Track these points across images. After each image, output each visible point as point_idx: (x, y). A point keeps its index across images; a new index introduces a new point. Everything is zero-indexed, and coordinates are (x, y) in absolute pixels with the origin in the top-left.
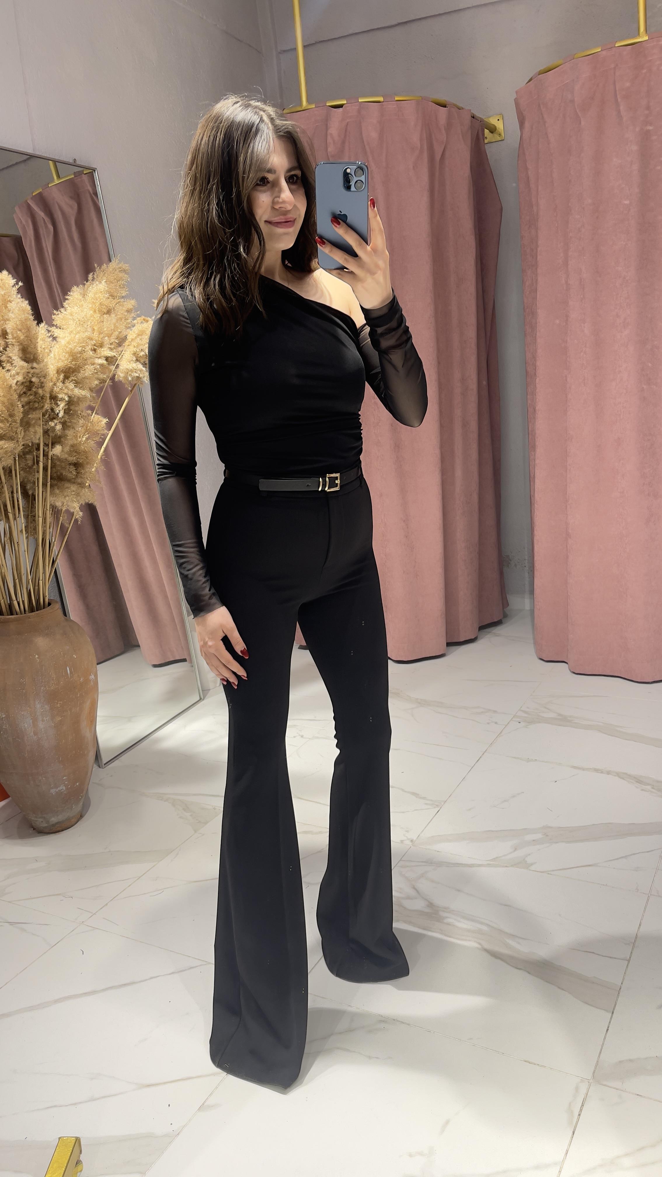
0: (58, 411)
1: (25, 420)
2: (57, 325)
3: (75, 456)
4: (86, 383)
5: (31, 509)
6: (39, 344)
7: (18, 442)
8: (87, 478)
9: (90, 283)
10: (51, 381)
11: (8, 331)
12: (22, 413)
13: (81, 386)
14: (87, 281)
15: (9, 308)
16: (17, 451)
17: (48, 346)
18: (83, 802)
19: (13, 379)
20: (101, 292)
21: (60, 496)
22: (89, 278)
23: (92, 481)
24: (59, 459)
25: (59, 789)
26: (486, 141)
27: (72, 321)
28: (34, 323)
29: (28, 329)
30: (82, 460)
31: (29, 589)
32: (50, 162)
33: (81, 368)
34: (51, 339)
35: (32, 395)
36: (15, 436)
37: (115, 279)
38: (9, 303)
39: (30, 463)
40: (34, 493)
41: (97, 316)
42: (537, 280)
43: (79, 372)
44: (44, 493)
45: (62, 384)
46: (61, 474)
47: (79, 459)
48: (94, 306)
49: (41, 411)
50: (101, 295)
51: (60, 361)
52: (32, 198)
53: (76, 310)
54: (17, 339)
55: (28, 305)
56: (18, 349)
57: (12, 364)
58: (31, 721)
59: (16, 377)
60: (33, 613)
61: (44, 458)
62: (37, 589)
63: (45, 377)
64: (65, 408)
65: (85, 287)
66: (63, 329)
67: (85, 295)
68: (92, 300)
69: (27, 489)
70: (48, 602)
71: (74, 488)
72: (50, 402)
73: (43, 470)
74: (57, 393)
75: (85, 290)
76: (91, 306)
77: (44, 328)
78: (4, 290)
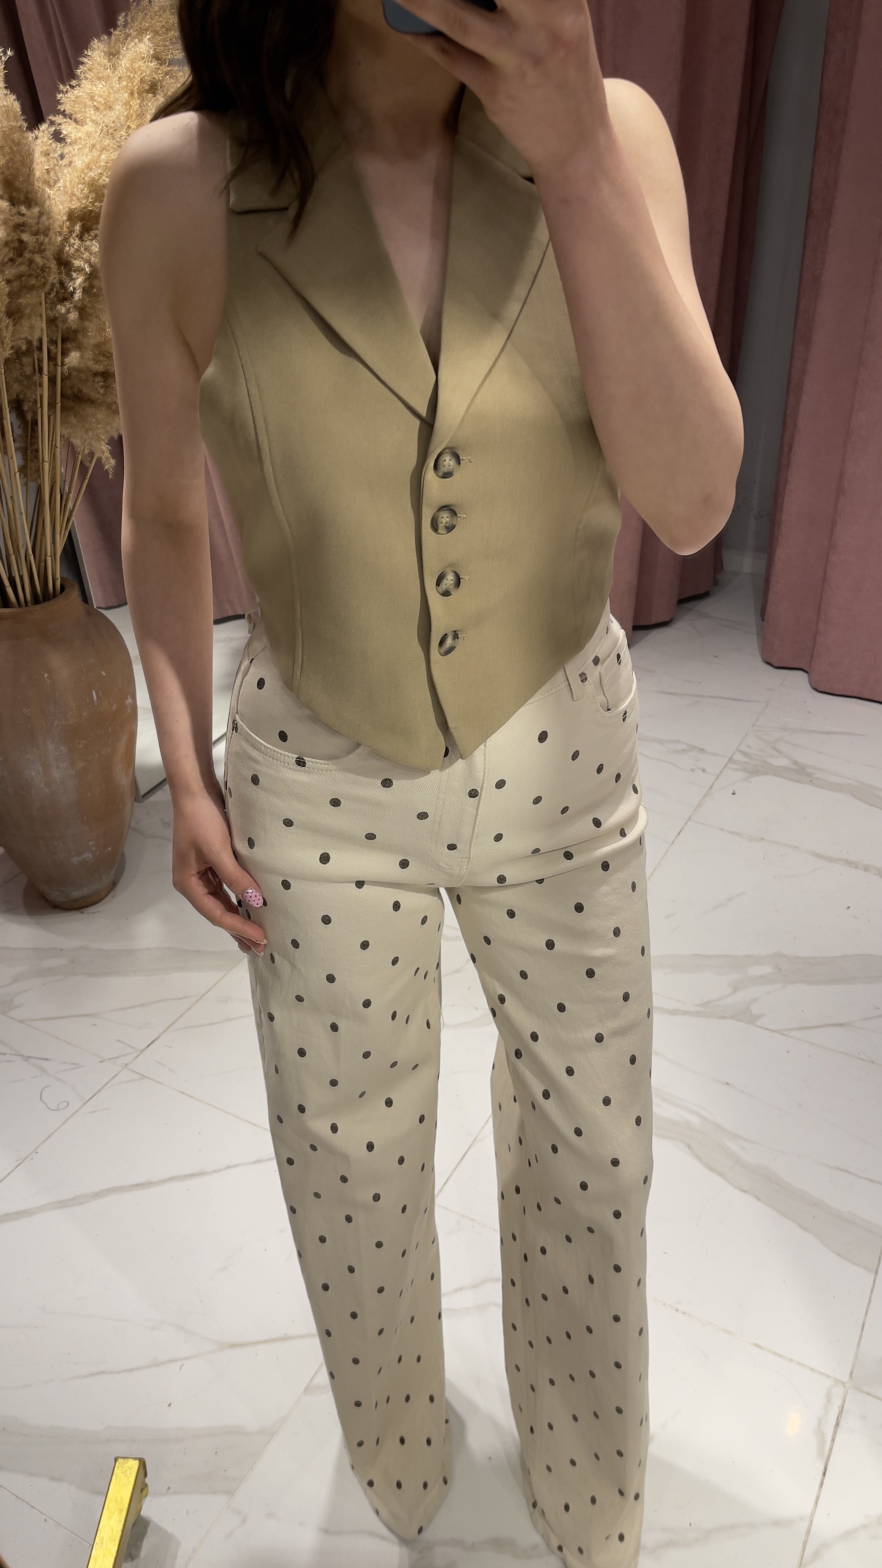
1: (13, 308)
2: (64, 111)
3: (104, 361)
5: (31, 439)
7: (3, 344)
9: (121, 31)
14: (115, 30)
16: (2, 359)
18: (116, 869)
20: (143, 58)
21: (77, 427)
22: (118, 24)
24: (74, 368)
25: (82, 856)
27: (91, 109)
28: (27, 130)
37: (163, 26)
39: (28, 370)
40: (36, 417)
41: (135, 103)
44: (52, 417)
45: (79, 242)
46: (80, 391)
48: (130, 84)
49: (43, 290)
50: (141, 65)
51: (73, 199)
53: (98, 87)
58: (40, 768)
60: (38, 607)
61: (51, 364)
62: (42, 566)
64: (84, 285)
65: (112, 39)
66: (77, 125)
67: (114, 53)
68: (128, 72)
69: (23, 411)
70: (59, 587)
71: (101, 416)
72: (58, 270)
73: (48, 381)
74: (71, 257)
75: (112, 45)
76: (126, 82)
77: (45, 132)
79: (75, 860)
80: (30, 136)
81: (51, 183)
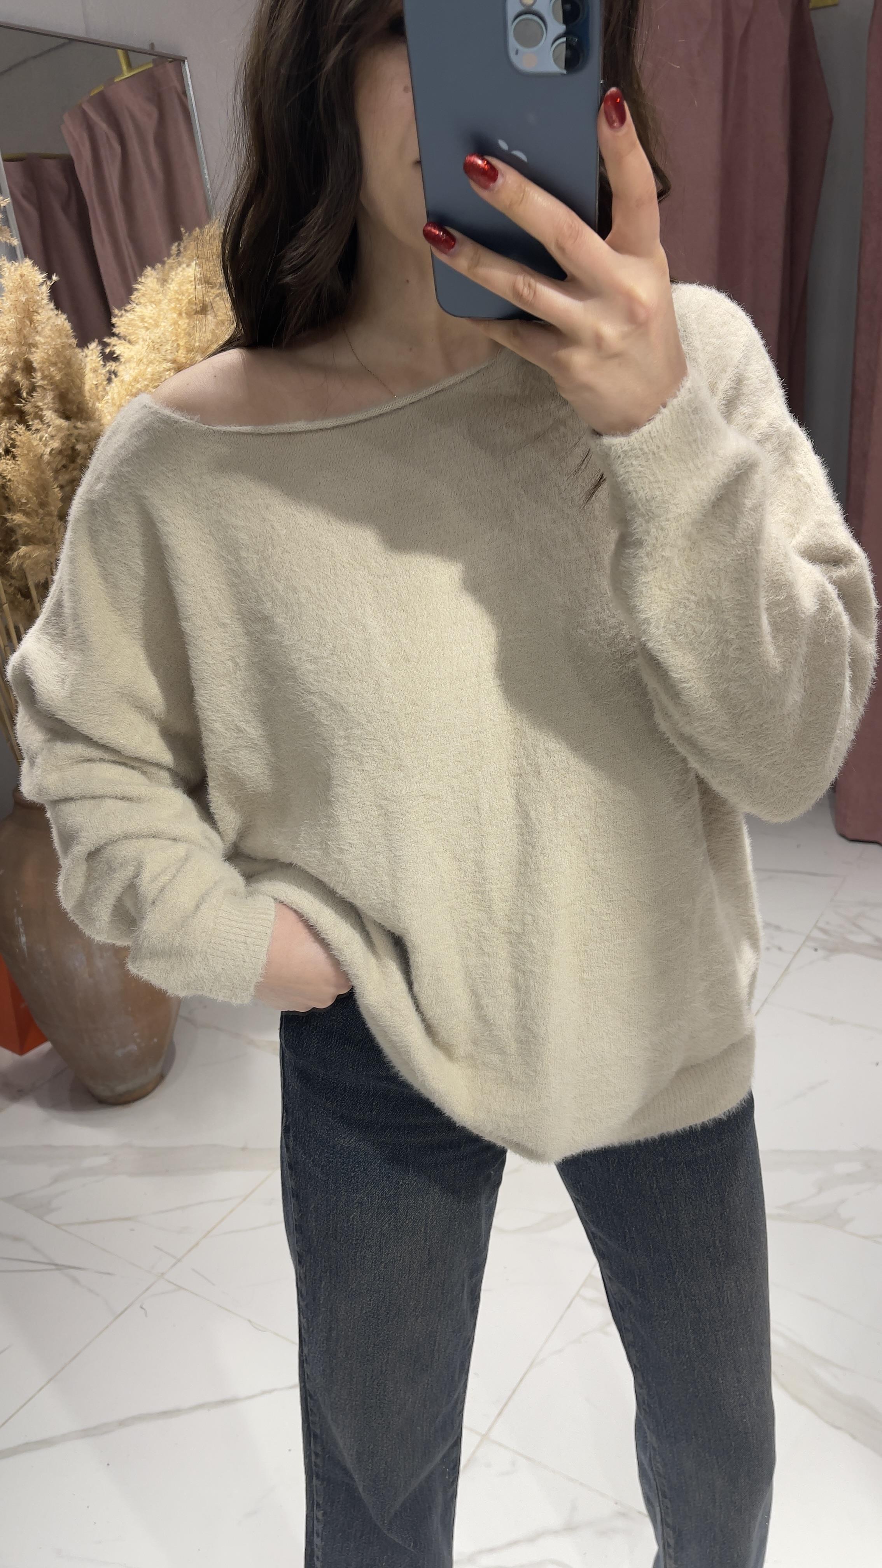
2: (119, 333)
6: (86, 381)
9: (174, 260)
11: (35, 365)
14: (169, 258)
17: (103, 381)
18: (165, 1057)
19: (45, 445)
20: (191, 282)
22: (172, 253)
25: (126, 1048)
27: (142, 330)
28: (78, 349)
29: (67, 363)
35: (74, 469)
36: (50, 537)
38: (35, 314)
41: (184, 322)
48: (178, 306)
50: (190, 288)
52: (90, 101)
53: (149, 312)
54: (50, 379)
55: (67, 321)
56: (51, 396)
57: (42, 421)
59: (50, 442)
65: (165, 268)
66: (129, 342)
67: (166, 278)
68: (177, 295)
75: (165, 272)
76: (174, 304)
77: (95, 350)
78: (26, 293)
79: (119, 1053)
80: (80, 354)
81: (100, 396)
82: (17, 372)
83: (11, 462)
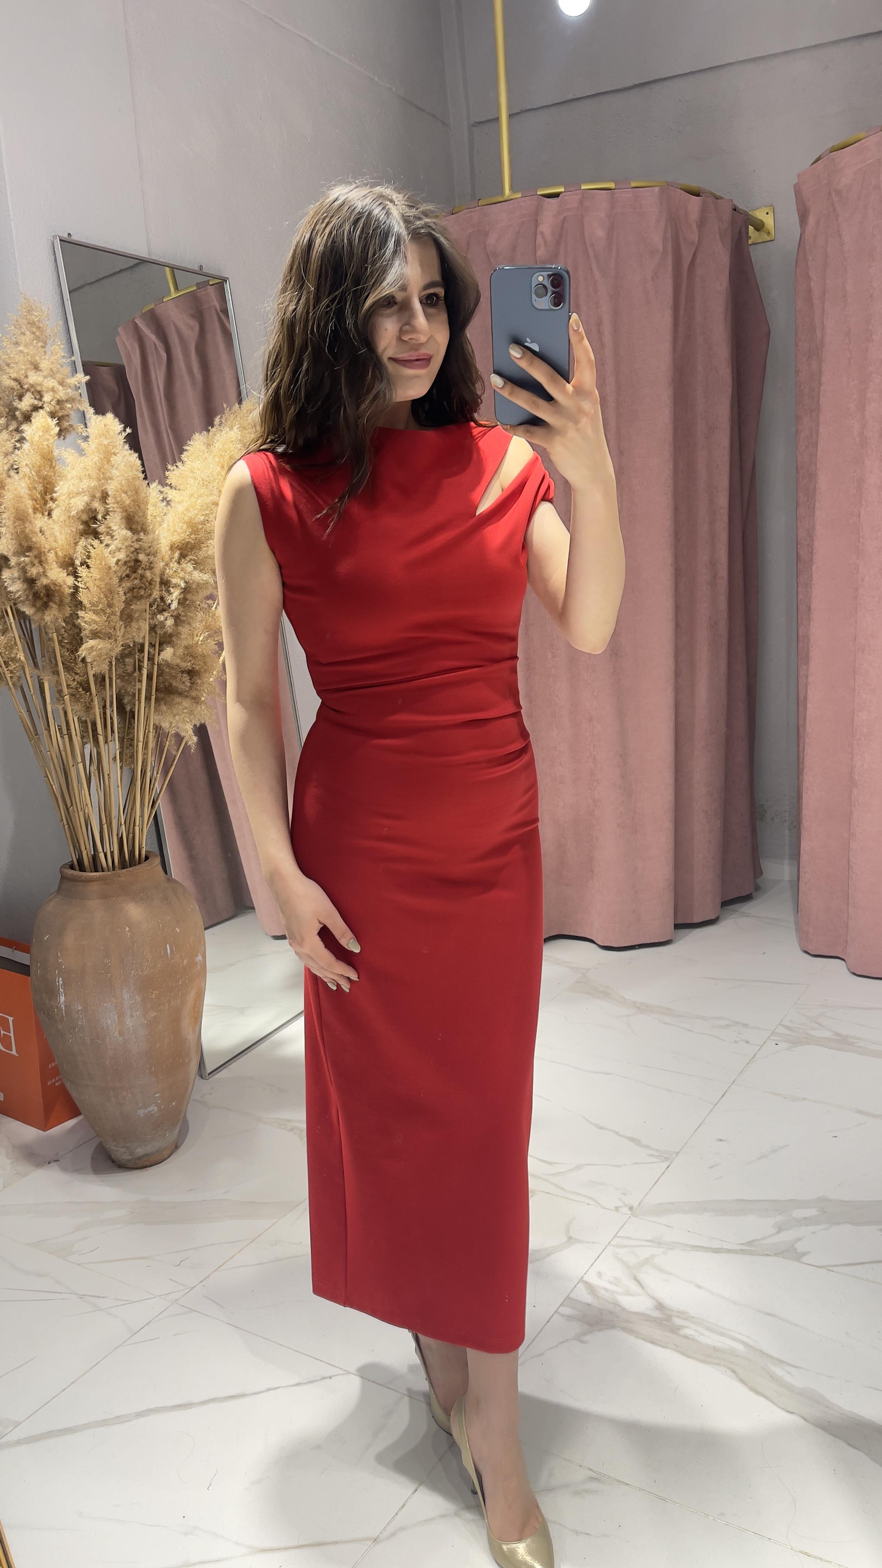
0: (170, 601)
1: (126, 612)
2: (171, 484)
3: (190, 661)
4: (207, 564)
5: (128, 730)
6: (149, 510)
7: (116, 641)
8: (204, 691)
9: (217, 429)
10: (163, 560)
11: (110, 493)
12: (124, 602)
13: (202, 568)
14: (212, 427)
15: (113, 462)
16: (114, 654)
17: (161, 513)
18: (180, 1129)
19: (114, 557)
20: (232, 442)
21: (167, 714)
22: (215, 423)
23: (210, 695)
24: (168, 665)
25: (148, 1109)
26: (750, 242)
27: (191, 479)
28: (144, 484)
29: (137, 492)
30: (199, 667)
31: (120, 836)
32: (167, 268)
33: (203, 543)
34: (165, 503)
35: (136, 579)
36: (113, 634)
38: (113, 455)
39: (130, 669)
40: (134, 709)
42: (818, 430)
43: (200, 549)
44: (146, 709)
45: (177, 565)
46: (171, 685)
47: (195, 665)
48: (222, 460)
49: (148, 601)
50: (231, 446)
51: (175, 534)
52: (141, 317)
53: (198, 465)
54: (121, 504)
55: (138, 459)
56: (121, 517)
57: (112, 537)
58: (116, 1016)
59: (117, 554)
60: (124, 871)
61: (149, 664)
62: (131, 837)
63: (155, 554)
64: (180, 597)
65: (210, 434)
66: (179, 490)
67: (211, 445)
68: (220, 452)
69: (124, 703)
70: (144, 855)
71: (186, 704)
72: (160, 588)
73: (147, 678)
74: (170, 577)
75: (210, 438)
76: (218, 459)
77: (155, 489)
78: (106, 438)
79: (141, 1113)
82: (95, 500)
83: (85, 570)
